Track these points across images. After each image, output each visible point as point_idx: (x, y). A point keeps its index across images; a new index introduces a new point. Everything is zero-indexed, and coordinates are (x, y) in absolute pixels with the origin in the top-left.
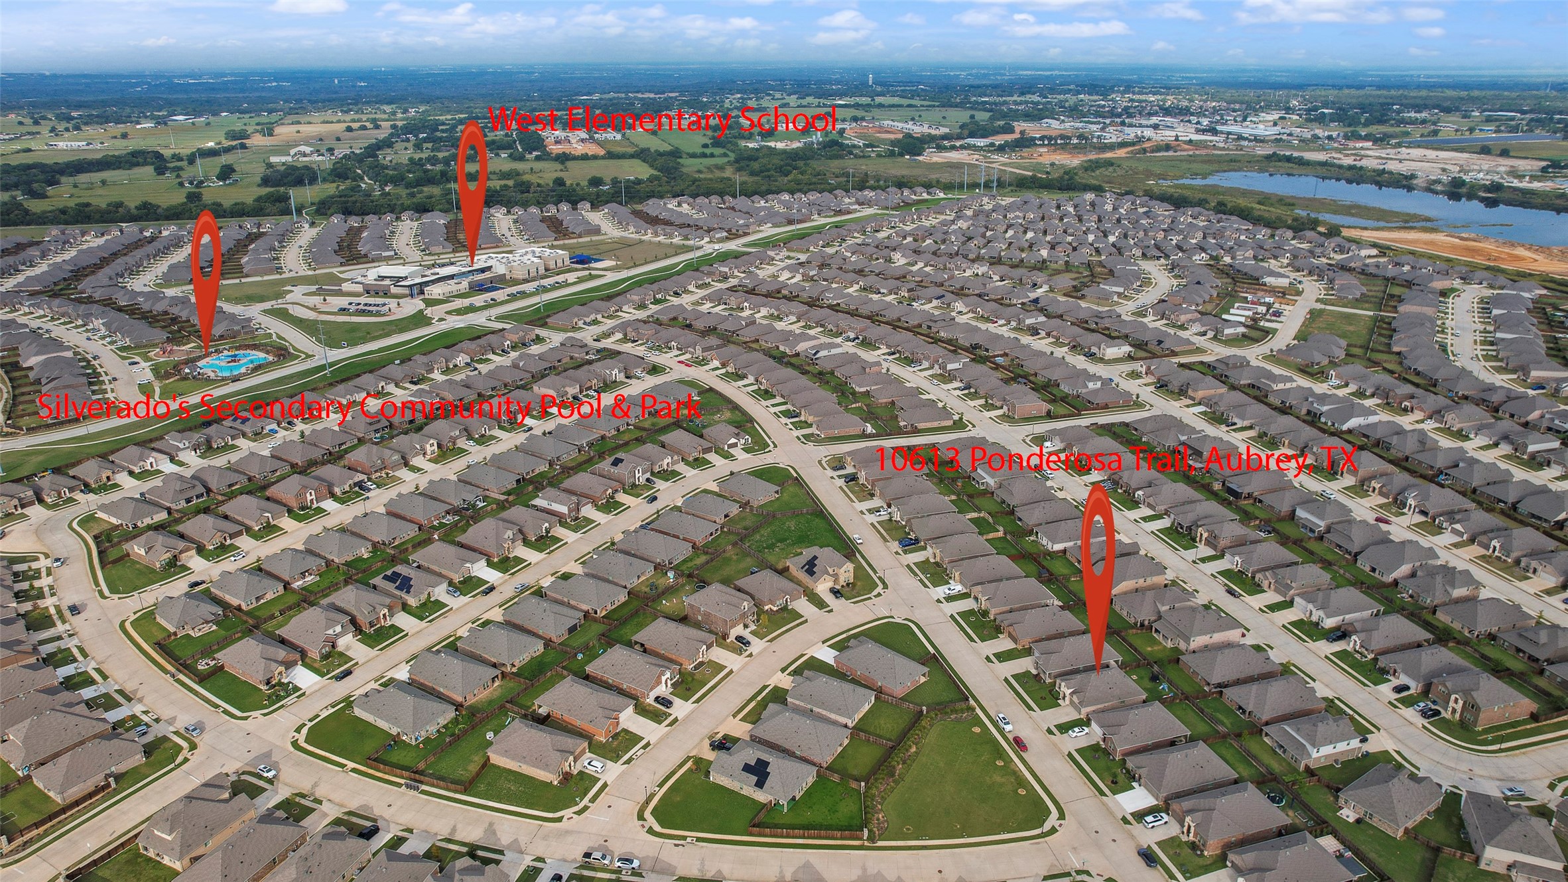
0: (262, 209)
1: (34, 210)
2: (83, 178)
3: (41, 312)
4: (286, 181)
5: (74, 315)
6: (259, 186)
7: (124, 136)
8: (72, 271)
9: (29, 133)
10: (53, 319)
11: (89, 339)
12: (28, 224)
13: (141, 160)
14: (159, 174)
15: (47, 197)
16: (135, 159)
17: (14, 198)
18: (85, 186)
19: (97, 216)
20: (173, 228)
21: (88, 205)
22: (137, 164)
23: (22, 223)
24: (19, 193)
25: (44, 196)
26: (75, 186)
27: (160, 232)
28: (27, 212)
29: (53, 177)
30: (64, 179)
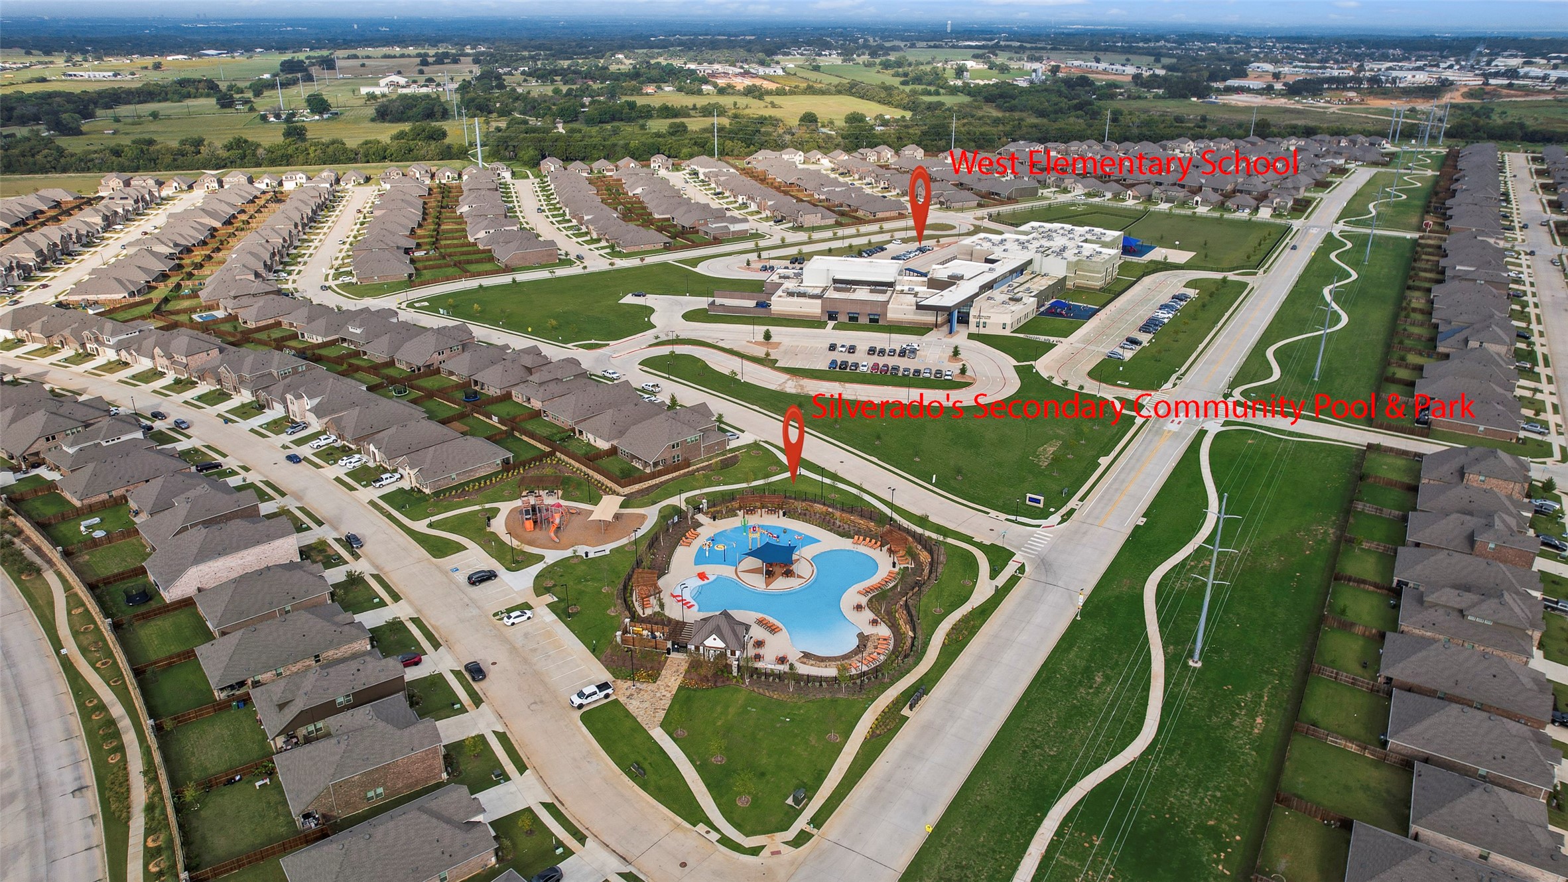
0: (411, 150)
1: (71, 150)
2: (124, 110)
3: (144, 364)
4: (410, 113)
5: (230, 378)
6: (373, 120)
7: (157, 66)
8: (171, 257)
9: (41, 63)
10: (180, 385)
11: (293, 459)
12: (64, 170)
13: (193, 91)
14: (223, 106)
15: (81, 133)
16: (185, 88)
17: (37, 133)
18: (129, 120)
19: (168, 159)
20: (301, 178)
21: (151, 142)
22: (189, 96)
23: (54, 169)
24: (42, 127)
25: (77, 132)
26: (117, 120)
27: (281, 184)
28: (61, 152)
29: (86, 107)
30: (99, 112)
